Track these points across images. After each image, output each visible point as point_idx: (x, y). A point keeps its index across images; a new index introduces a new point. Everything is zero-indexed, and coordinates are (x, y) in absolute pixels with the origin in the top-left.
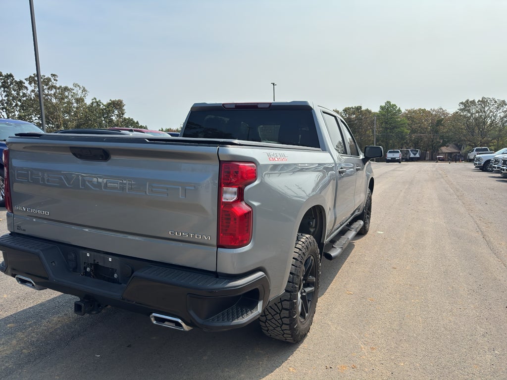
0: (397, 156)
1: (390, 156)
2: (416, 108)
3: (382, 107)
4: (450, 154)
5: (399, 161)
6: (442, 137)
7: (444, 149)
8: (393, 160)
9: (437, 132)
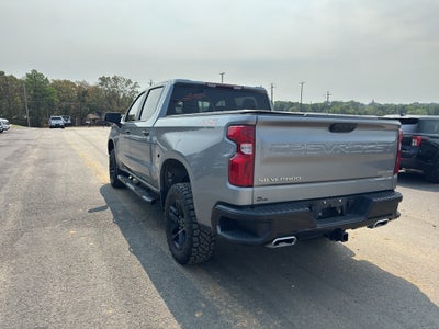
0: (61, 122)
1: (54, 122)
2: (62, 79)
3: (28, 75)
4: (94, 120)
5: (62, 127)
6: (89, 106)
7: (91, 116)
8: (57, 126)
9: (84, 101)
